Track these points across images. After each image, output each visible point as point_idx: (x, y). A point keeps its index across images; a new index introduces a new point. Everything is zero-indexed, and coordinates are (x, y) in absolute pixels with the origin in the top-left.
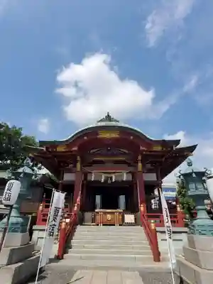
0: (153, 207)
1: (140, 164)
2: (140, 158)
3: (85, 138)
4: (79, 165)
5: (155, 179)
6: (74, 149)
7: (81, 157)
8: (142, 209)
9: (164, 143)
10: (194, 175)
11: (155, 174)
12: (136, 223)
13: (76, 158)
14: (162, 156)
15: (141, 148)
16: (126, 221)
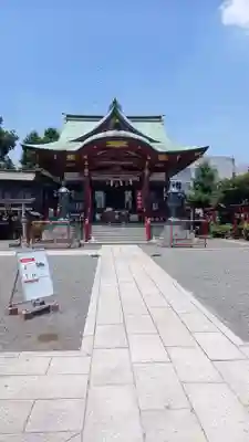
1: (147, 172)
2: (147, 164)
9: (167, 153)
11: (164, 173)
12: (140, 221)
16: (131, 220)
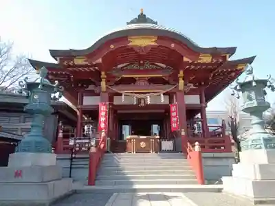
0: (196, 132)
1: (181, 82)
2: (181, 73)
3: (112, 46)
4: (103, 84)
5: (198, 102)
6: (97, 61)
7: (106, 74)
8: (183, 133)
10: (254, 84)
11: (198, 97)
12: (175, 150)
13: (100, 74)
14: (211, 71)
15: (185, 59)
16: (163, 148)
